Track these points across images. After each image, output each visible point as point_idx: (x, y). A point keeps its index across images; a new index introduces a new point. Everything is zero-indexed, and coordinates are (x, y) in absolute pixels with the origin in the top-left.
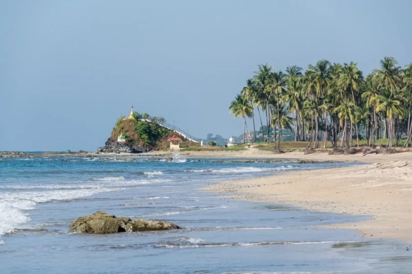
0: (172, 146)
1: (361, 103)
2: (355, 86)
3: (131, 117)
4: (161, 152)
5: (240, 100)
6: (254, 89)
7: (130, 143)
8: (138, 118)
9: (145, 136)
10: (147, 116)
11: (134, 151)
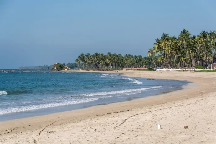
0: (65, 69)
1: (104, 61)
2: (103, 58)
3: (57, 63)
4: (63, 71)
5: (77, 60)
6: (80, 58)
7: (57, 69)
8: (58, 64)
9: (60, 67)
10: (60, 63)
11: (58, 71)
